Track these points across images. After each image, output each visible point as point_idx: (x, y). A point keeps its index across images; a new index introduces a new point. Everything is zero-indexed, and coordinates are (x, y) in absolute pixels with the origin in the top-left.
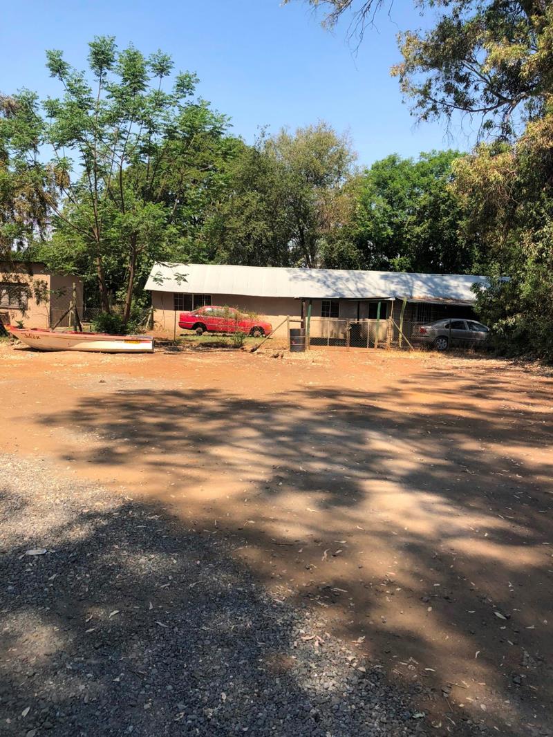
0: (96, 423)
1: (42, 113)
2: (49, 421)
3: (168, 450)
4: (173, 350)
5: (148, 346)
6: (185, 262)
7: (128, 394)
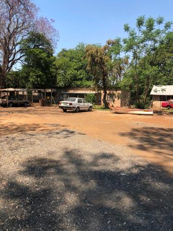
0: (137, 137)
1: (122, 43)
2: (123, 135)
3: (162, 148)
4: (160, 114)
5: (152, 113)
6: (165, 85)
7: (146, 128)
